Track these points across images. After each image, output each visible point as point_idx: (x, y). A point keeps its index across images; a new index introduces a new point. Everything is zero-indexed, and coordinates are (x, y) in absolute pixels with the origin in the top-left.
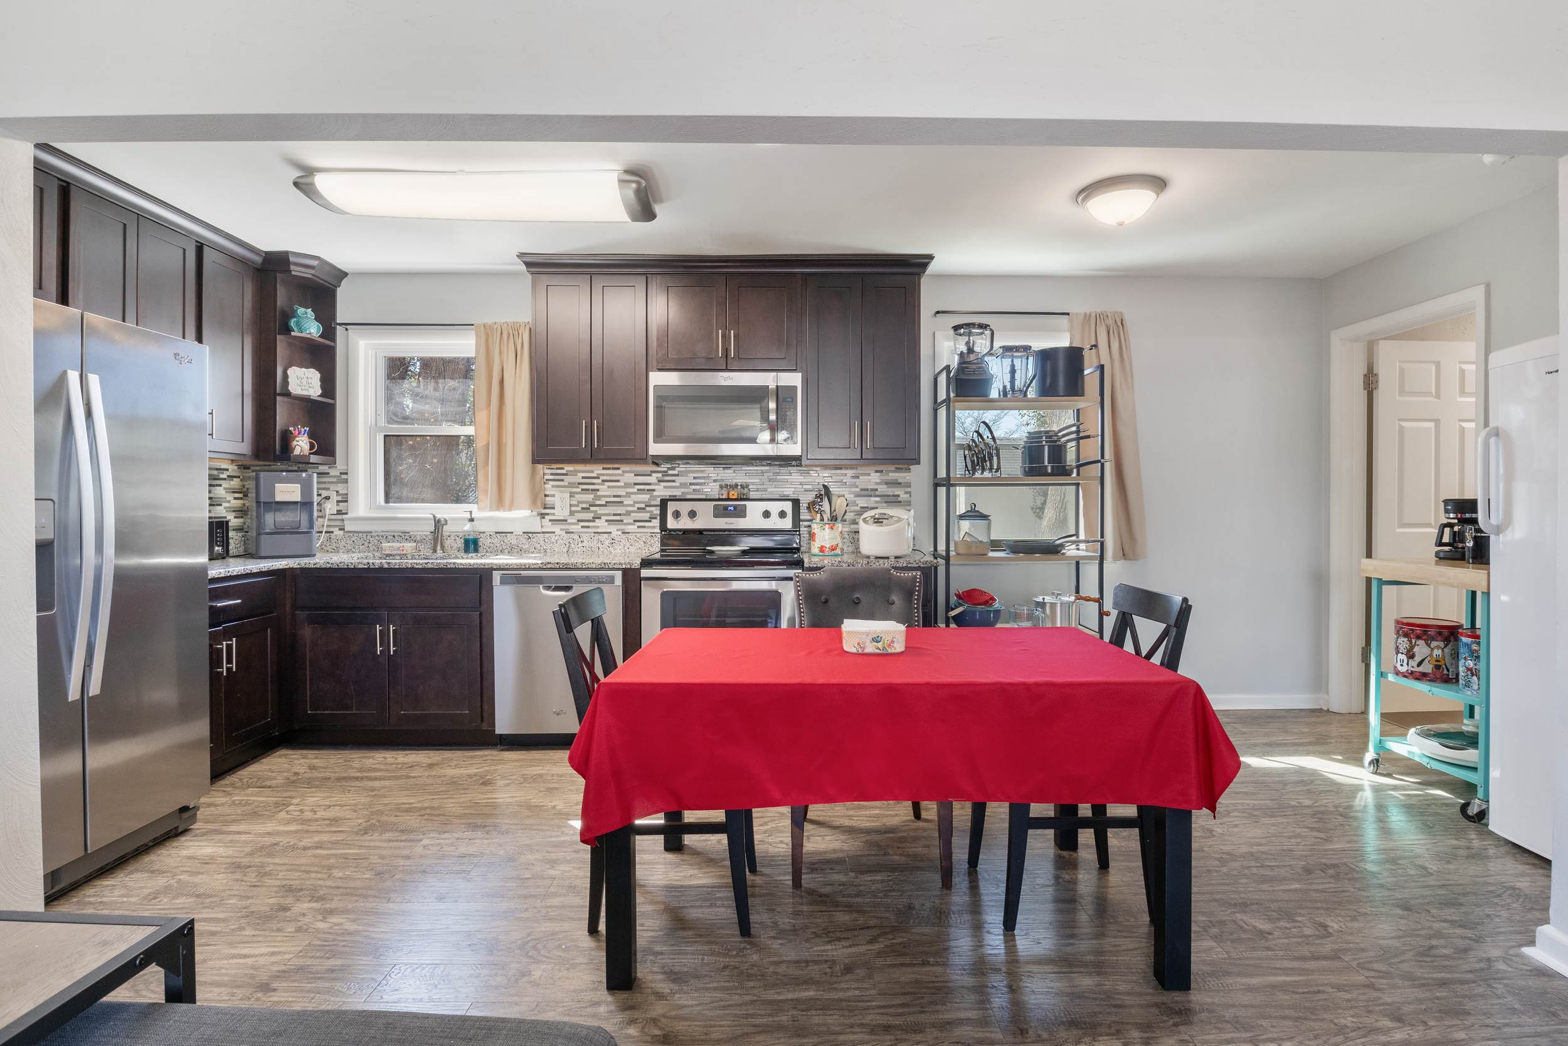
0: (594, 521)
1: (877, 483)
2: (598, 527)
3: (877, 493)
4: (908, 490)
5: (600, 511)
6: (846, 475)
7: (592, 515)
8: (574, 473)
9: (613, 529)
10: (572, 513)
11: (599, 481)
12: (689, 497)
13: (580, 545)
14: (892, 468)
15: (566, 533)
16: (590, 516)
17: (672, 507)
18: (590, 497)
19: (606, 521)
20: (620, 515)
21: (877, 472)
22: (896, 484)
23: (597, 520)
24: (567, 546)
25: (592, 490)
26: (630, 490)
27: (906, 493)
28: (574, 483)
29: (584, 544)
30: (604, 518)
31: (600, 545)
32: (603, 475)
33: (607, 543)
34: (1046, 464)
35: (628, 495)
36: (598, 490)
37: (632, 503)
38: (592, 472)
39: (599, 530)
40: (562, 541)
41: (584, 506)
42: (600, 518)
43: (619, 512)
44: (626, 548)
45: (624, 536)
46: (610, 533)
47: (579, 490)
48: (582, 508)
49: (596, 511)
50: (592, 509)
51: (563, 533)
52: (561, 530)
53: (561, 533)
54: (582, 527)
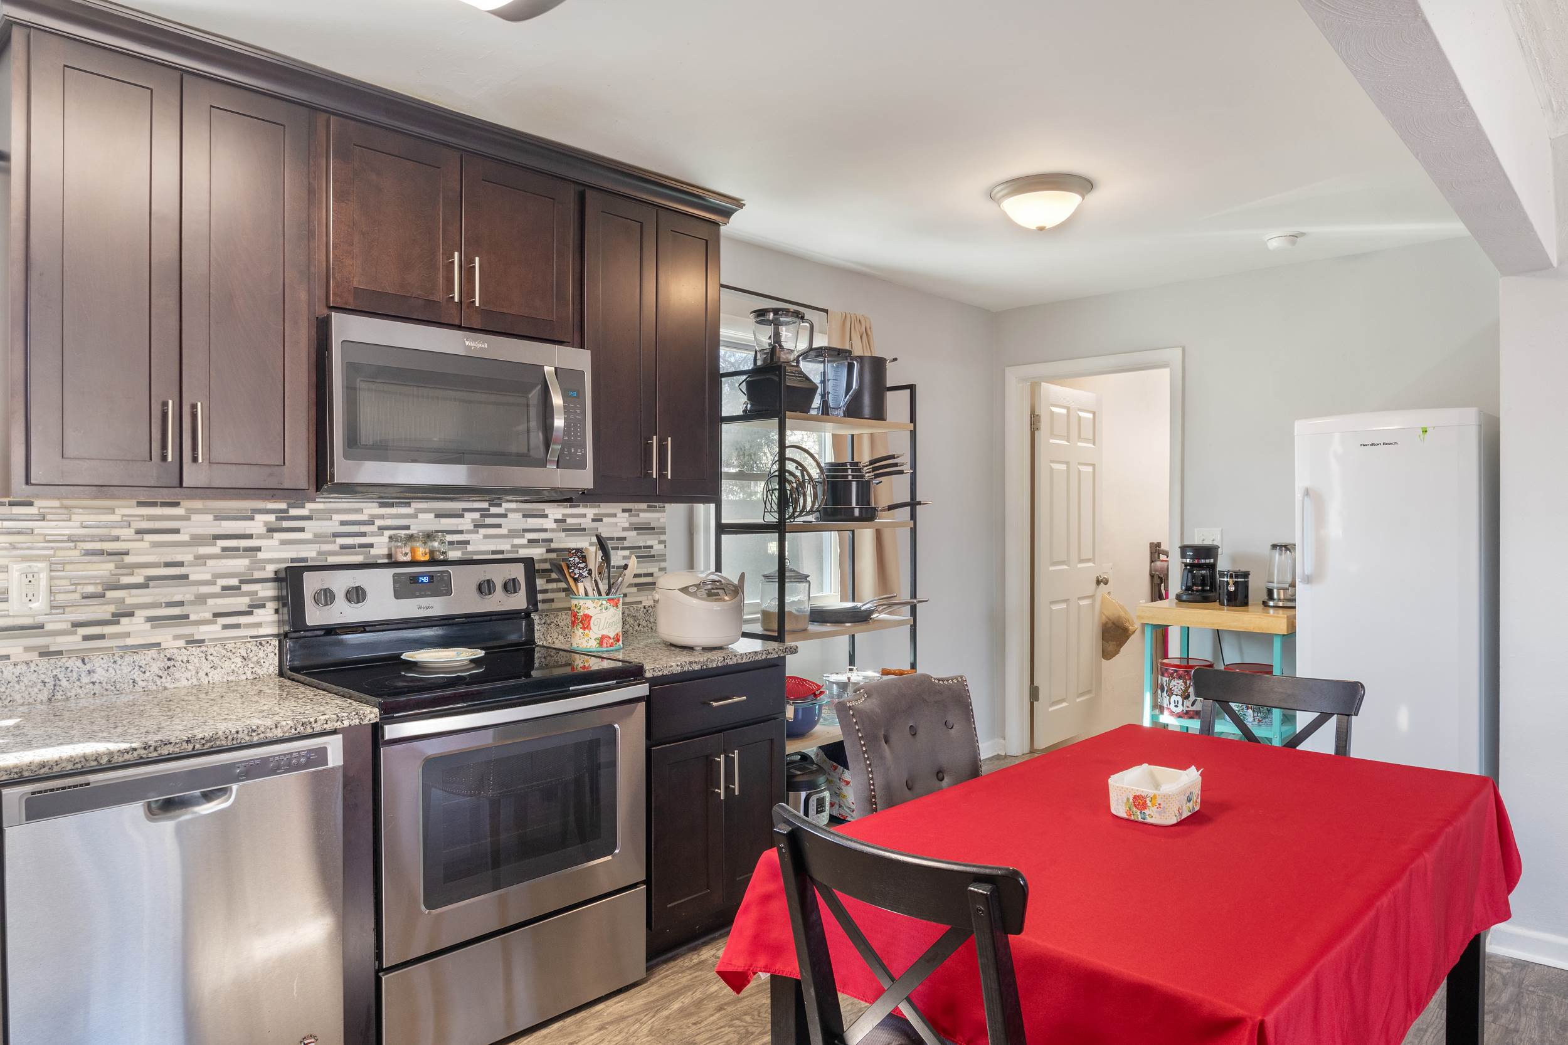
0: (118, 623)
1: (624, 529)
2: (127, 635)
3: (626, 544)
4: (663, 537)
5: (132, 598)
6: (584, 516)
7: (112, 608)
9: (167, 637)
10: (55, 607)
12: (332, 560)
13: (85, 680)
14: (644, 506)
15: (42, 654)
17: (312, 583)
19: (149, 619)
20: (181, 604)
21: (624, 511)
22: (645, 529)
23: (124, 620)
24: (50, 686)
26: (203, 550)
27: (660, 542)
29: (95, 677)
30: (141, 614)
31: (136, 674)
33: (155, 668)
34: (854, 505)
35: (201, 560)
37: (208, 577)
39: (129, 642)
40: (34, 677)
41: (91, 589)
42: (132, 614)
43: (177, 598)
44: (202, 674)
45: (195, 651)
46: (159, 644)
49: (122, 601)
50: (110, 594)
51: (34, 656)
52: (27, 649)
53: (27, 657)
54: (86, 638)
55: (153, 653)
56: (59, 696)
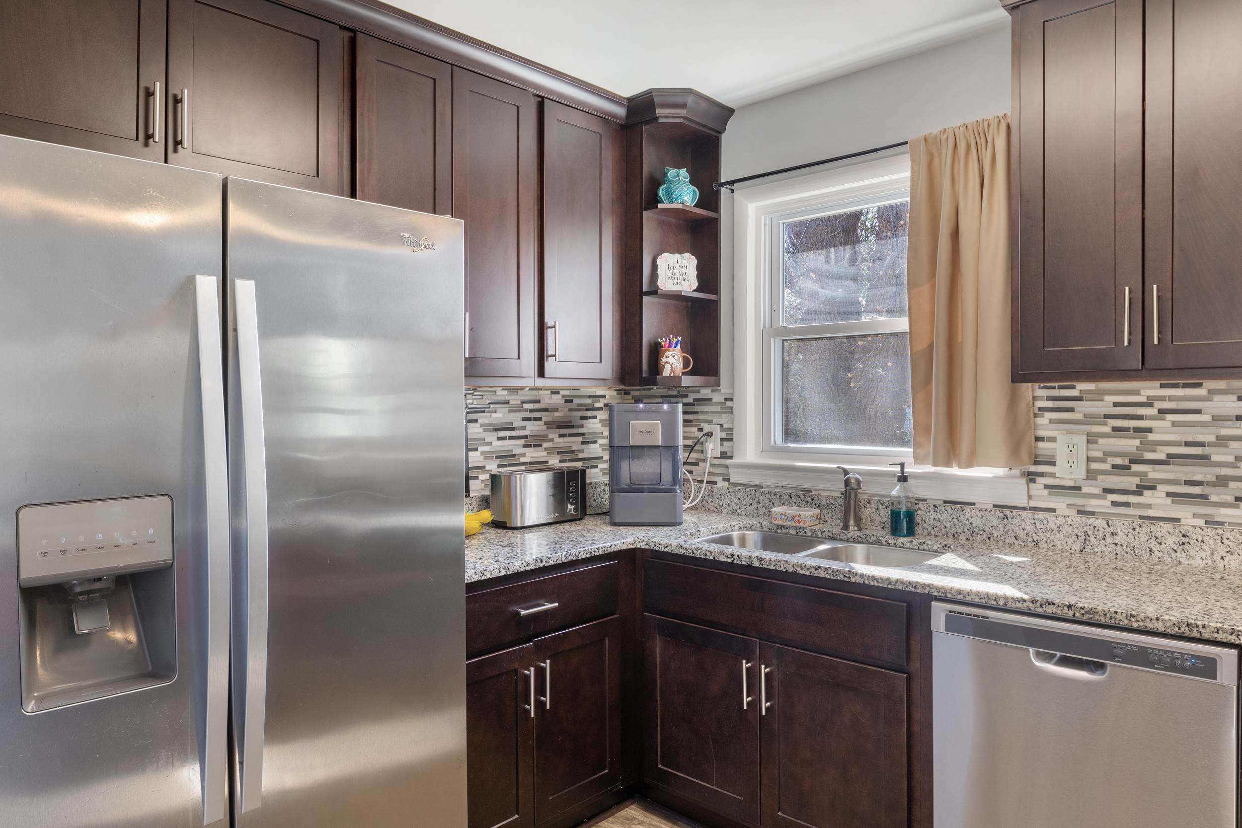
0: (1141, 494)
2: (1149, 506)
5: (1154, 473)
7: (1136, 480)
8: (1097, 396)
9: (1186, 514)
10: (1091, 475)
11: (1152, 411)
13: (1109, 540)
15: (1079, 512)
16: (1131, 482)
18: (1131, 444)
19: (1169, 495)
20: (1200, 483)
23: (1147, 493)
24: (1082, 539)
25: (1137, 430)
26: (1225, 432)
28: (1096, 416)
29: (1117, 540)
30: (1162, 489)
31: (1153, 544)
32: (1162, 398)
33: (1171, 541)
35: (1222, 441)
36: (1149, 430)
37: (1231, 459)
38: (1137, 392)
39: (1151, 513)
40: (1070, 529)
41: (1118, 461)
42: (1154, 488)
43: (1198, 478)
44: (1217, 557)
45: (1210, 532)
46: (1178, 520)
47: (1107, 429)
48: (1114, 467)
49: (1145, 474)
50: (1135, 468)
51: (1072, 512)
52: (1069, 506)
53: (1067, 512)
54: (1114, 504)
55: (1168, 526)
56: (1088, 549)
